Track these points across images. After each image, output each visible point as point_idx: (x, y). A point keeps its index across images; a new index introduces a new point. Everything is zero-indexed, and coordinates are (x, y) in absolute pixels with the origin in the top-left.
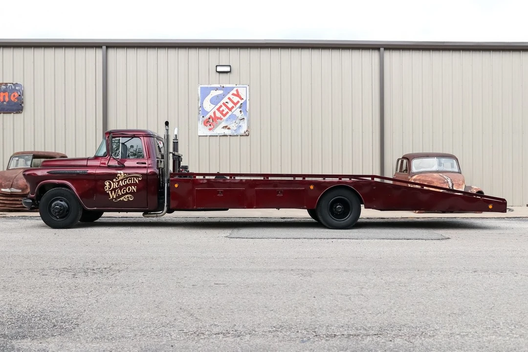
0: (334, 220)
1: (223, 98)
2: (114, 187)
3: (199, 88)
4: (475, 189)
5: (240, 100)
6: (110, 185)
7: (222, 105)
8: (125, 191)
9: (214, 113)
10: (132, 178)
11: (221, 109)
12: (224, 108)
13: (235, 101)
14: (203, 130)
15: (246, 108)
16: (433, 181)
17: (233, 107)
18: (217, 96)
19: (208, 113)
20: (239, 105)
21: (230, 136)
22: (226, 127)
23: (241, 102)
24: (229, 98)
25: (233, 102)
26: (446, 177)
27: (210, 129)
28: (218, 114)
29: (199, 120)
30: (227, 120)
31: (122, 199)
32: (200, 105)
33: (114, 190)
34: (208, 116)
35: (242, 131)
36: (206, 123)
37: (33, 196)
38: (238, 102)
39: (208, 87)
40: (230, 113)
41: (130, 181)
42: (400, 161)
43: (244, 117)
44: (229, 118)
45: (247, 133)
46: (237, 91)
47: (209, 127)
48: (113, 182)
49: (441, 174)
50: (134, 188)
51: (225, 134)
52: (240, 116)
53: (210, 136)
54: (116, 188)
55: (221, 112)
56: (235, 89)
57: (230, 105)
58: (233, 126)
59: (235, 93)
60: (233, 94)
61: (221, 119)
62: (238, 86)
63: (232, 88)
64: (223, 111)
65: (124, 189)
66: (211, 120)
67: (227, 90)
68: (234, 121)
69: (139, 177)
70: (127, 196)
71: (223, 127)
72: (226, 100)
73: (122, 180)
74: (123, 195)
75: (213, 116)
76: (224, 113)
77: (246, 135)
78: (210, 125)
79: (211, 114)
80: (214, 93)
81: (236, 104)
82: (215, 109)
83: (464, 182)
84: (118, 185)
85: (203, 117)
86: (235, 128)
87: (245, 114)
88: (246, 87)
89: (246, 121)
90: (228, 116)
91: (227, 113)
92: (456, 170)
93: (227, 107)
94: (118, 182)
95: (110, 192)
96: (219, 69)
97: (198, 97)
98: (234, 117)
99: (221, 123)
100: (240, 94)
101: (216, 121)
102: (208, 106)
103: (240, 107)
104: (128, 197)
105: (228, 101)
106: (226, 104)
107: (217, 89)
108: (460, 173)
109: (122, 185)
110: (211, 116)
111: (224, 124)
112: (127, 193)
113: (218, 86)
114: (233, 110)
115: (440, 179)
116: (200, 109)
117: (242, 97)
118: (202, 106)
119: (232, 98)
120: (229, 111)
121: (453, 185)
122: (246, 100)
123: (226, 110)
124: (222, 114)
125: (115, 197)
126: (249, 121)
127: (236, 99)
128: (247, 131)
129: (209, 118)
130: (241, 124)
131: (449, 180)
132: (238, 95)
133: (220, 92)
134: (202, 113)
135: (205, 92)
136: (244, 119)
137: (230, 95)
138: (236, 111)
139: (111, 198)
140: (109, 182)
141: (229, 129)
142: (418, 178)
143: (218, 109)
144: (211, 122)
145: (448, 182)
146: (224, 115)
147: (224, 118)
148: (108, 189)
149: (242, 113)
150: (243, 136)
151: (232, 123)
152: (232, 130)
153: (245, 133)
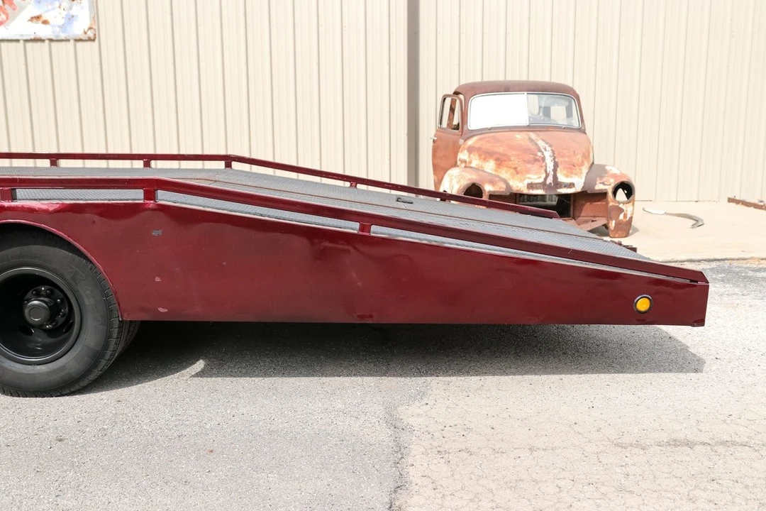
0: (12, 364)
4: (614, 176)
16: (509, 154)
21: (51, 40)
22: (38, 18)
26: (541, 144)
30: (39, 1)
35: (78, 29)
42: (448, 101)
45: (90, 34)
49: (533, 135)
51: (38, 36)
58: (55, 16)
68: (57, 4)
71: (32, 19)
77: (90, 40)
83: (586, 156)
86: (61, 22)
92: (575, 122)
99: (24, 8)
108: (582, 130)
111: (31, 11)
115: (526, 150)
121: (556, 166)
128: (90, 28)
130: (73, 12)
131: (548, 154)
141: (45, 22)
142: (477, 145)
145: (543, 159)
150: (81, 40)
151: (54, 9)
152: (53, 26)
153: (85, 33)
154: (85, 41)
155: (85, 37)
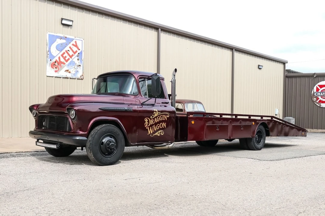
1: (66, 47)
2: (152, 124)
3: (48, 35)
5: (77, 50)
6: (148, 122)
7: (65, 52)
8: (159, 127)
9: (59, 58)
10: (163, 116)
11: (64, 56)
12: (66, 55)
13: (75, 51)
14: (51, 72)
15: (82, 57)
17: (73, 55)
18: (62, 44)
19: (54, 57)
20: (77, 54)
21: (70, 78)
22: (68, 70)
23: (79, 52)
24: (70, 47)
25: (73, 51)
27: (56, 71)
28: (62, 60)
29: (47, 62)
30: (68, 65)
31: (156, 134)
32: (48, 50)
33: (151, 126)
34: (54, 60)
35: (79, 76)
36: (53, 65)
37: (86, 133)
38: (76, 51)
39: (54, 35)
40: (71, 59)
41: (162, 118)
43: (80, 64)
44: (70, 64)
45: (82, 77)
46: (76, 42)
47: (55, 69)
48: (151, 119)
50: (164, 125)
51: (67, 77)
52: (78, 63)
53: (55, 77)
54: (153, 125)
55: (65, 58)
56: (74, 40)
57: (71, 53)
58: (73, 71)
59: (75, 44)
60: (73, 45)
61: (64, 64)
62: (76, 38)
63: (72, 40)
64: (66, 57)
65: (158, 126)
66: (56, 64)
67: (69, 40)
68: (73, 67)
69: (167, 115)
70: (160, 131)
71: (66, 71)
72: (67, 48)
73: (156, 117)
74: (158, 130)
75: (58, 60)
76: (67, 59)
77: (82, 79)
78: (56, 68)
79: (57, 58)
80: (59, 41)
81: (75, 53)
82: (60, 55)
84: (154, 122)
85: (51, 60)
87: (81, 62)
88: (82, 41)
89: (81, 67)
90: (69, 61)
91: (69, 59)
93: (69, 54)
94: (154, 119)
95: (148, 128)
96: (64, 22)
97: (47, 42)
98: (73, 63)
99: (64, 67)
100: (78, 45)
101: (60, 65)
102: (54, 52)
103: (78, 56)
104: (160, 133)
105: (69, 49)
106: (68, 51)
107: (61, 38)
109: (156, 122)
110: (56, 60)
111: (66, 68)
112: (160, 129)
113: (62, 35)
114: (73, 57)
116: (48, 53)
117: (79, 48)
118: (49, 51)
119: (72, 47)
120: (70, 58)
122: (82, 51)
123: (68, 57)
124: (65, 60)
125: (152, 133)
126: (83, 68)
127: (75, 49)
128: (82, 76)
129: (55, 62)
130: (78, 70)
132: (76, 46)
133: (63, 41)
134: (50, 57)
135: (52, 39)
136: (80, 66)
137: (70, 45)
138: (75, 59)
139: (149, 133)
140: (148, 119)
141: (70, 72)
143: (62, 55)
144: (56, 65)
146: (67, 61)
147: (67, 63)
148: (147, 125)
149: (79, 60)
150: (79, 79)
151: (72, 68)
152: (72, 74)
153: (81, 77)
154: (80, 79)
155: (80, 78)
